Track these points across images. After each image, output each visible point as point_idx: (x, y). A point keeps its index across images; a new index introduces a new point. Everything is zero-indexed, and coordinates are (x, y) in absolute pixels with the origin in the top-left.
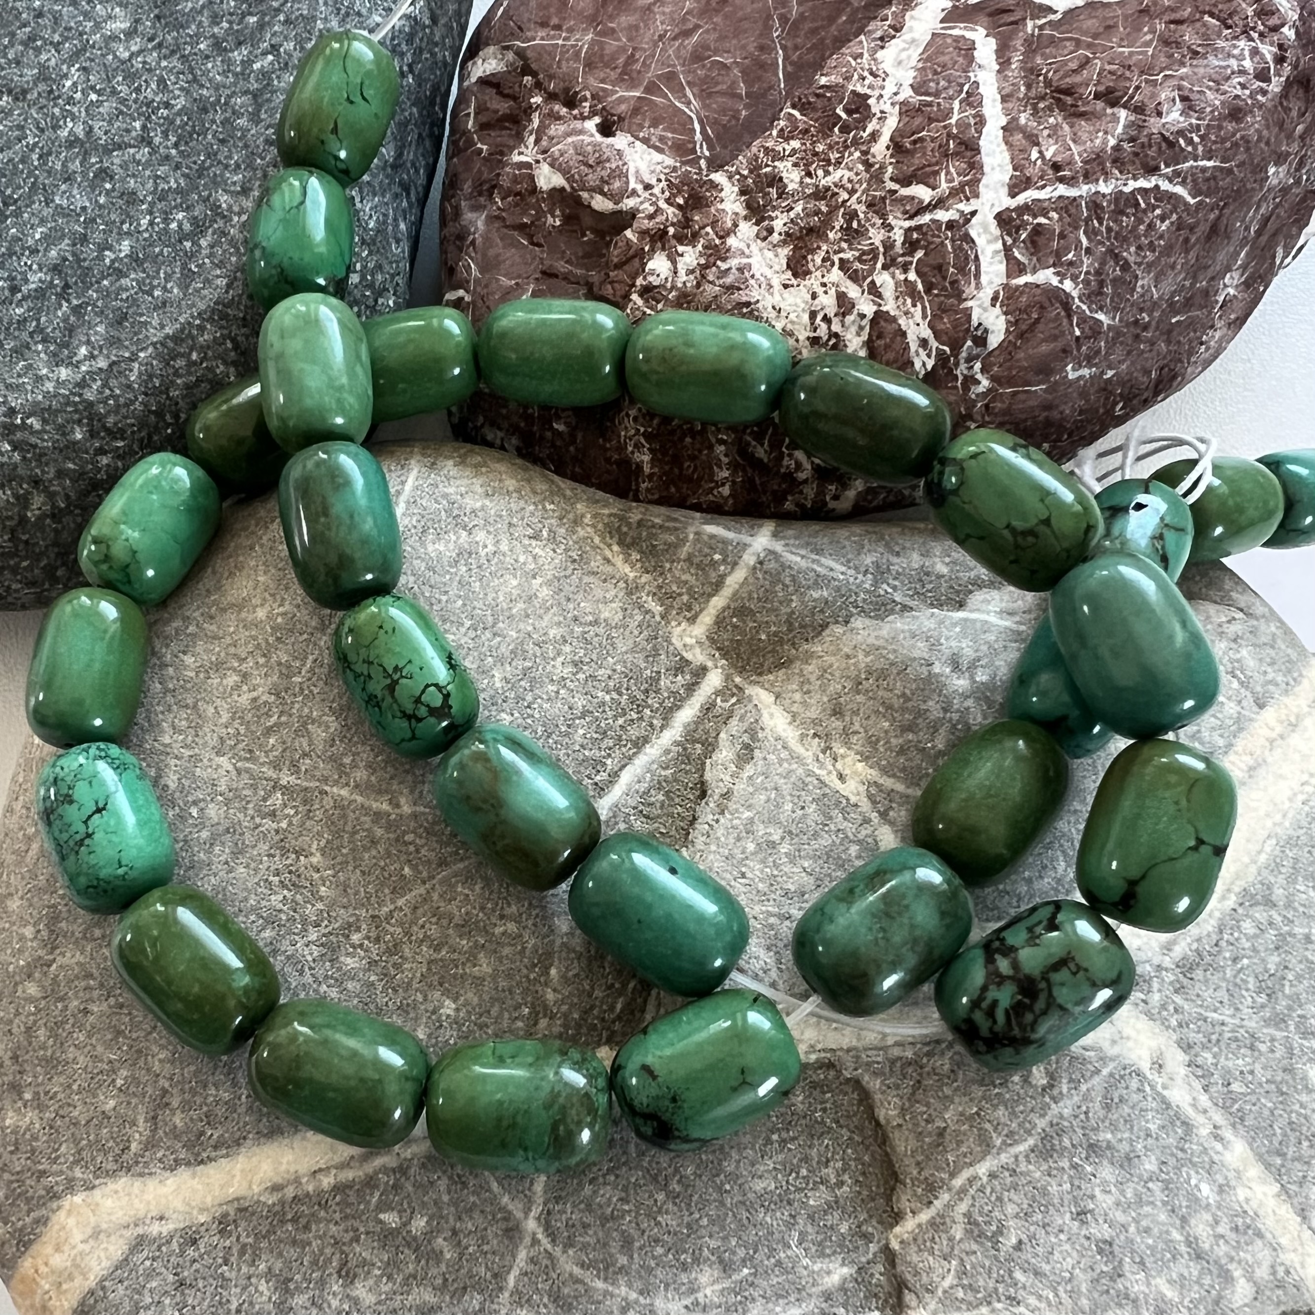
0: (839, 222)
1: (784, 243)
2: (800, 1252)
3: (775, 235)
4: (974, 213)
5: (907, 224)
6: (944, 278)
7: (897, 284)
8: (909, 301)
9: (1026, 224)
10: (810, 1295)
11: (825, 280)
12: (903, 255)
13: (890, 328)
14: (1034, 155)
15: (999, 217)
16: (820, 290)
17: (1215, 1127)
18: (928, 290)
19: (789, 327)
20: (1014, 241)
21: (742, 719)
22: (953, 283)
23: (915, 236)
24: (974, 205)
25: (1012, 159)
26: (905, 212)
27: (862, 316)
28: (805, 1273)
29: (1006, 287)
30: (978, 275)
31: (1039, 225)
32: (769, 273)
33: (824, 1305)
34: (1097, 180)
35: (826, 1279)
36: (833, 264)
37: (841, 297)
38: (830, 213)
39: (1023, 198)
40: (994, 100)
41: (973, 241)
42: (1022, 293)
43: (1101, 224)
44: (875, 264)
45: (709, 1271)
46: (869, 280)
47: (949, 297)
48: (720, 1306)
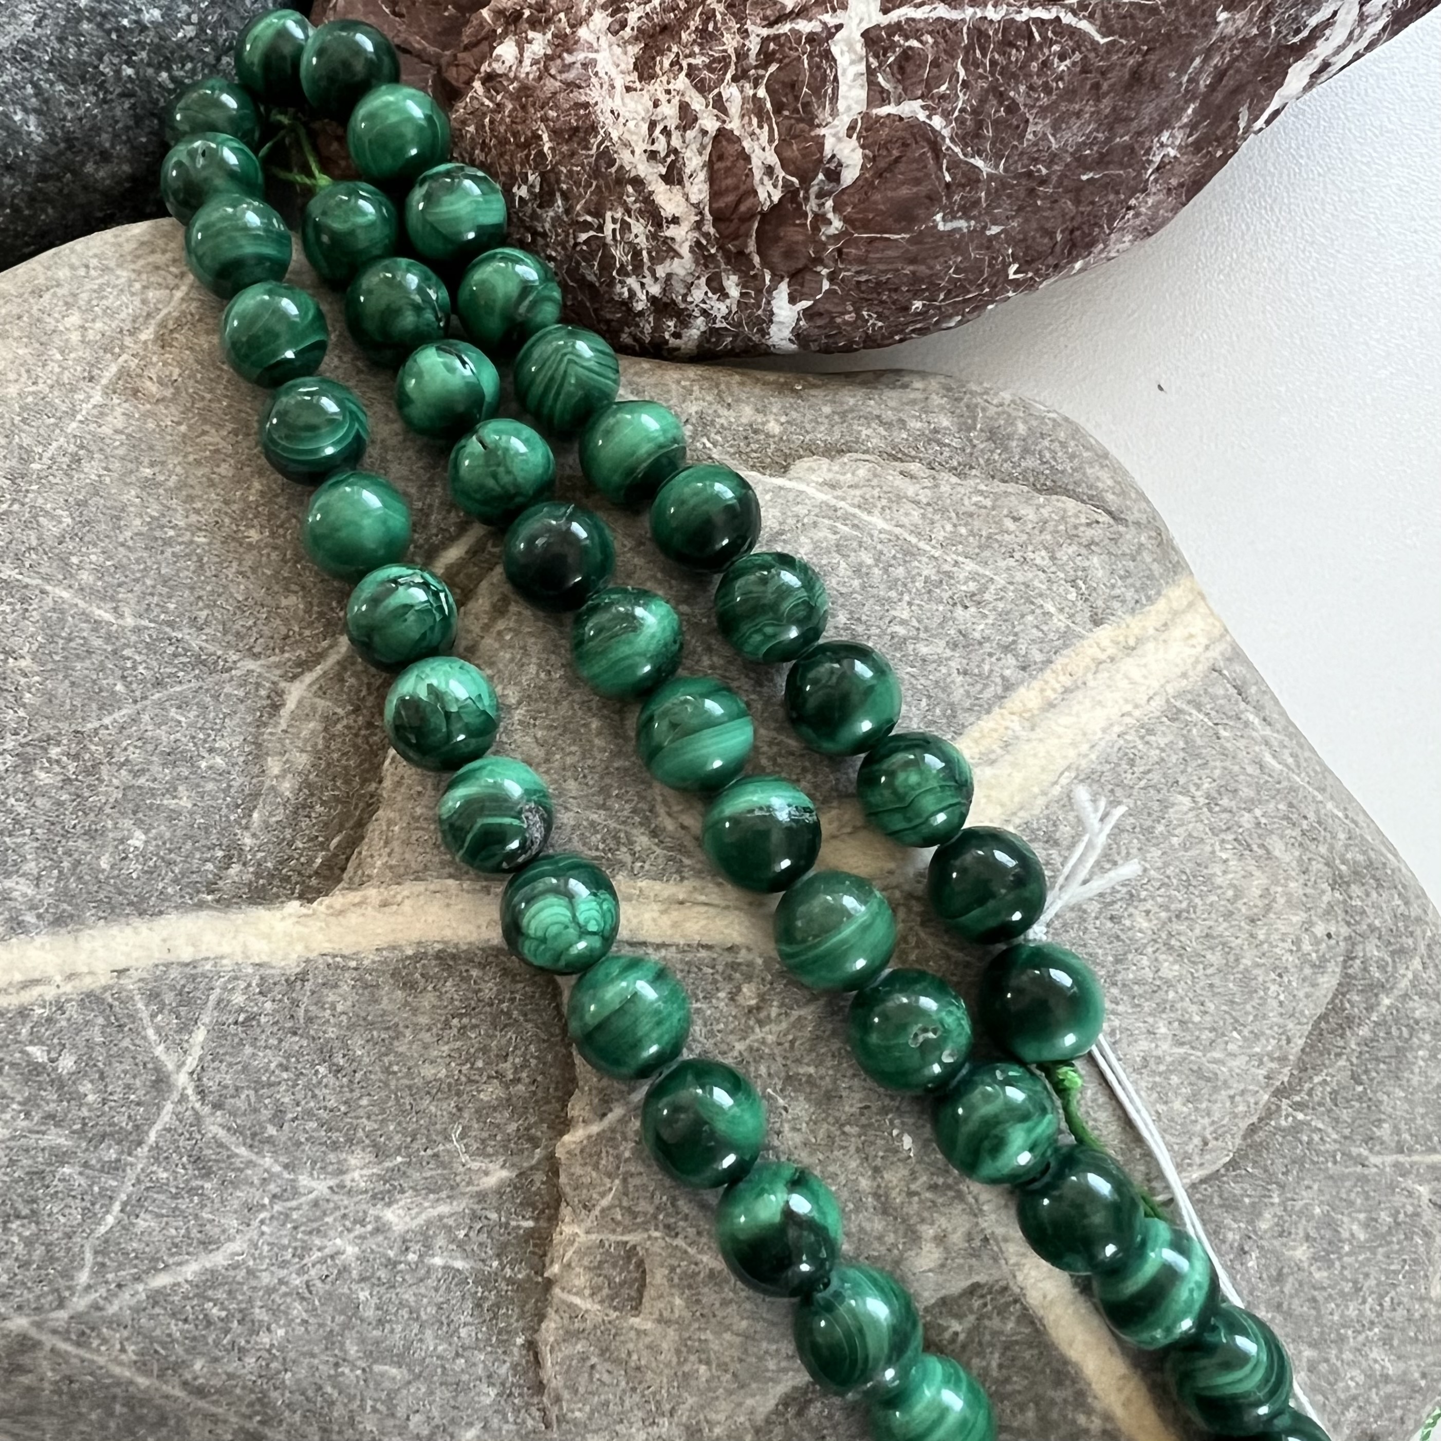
0: (695, 23)
1: (636, 39)
2: (460, 1147)
3: (628, 29)
4: (839, 27)
5: (765, 32)
6: (797, 98)
7: (745, 100)
8: (755, 121)
9: (893, 45)
10: (463, 1194)
11: (671, 87)
12: (756, 67)
13: (732, 149)
15: (865, 34)
16: (663, 98)
18: (778, 109)
19: (627, 136)
20: (880, 66)
22: (806, 105)
23: (772, 46)
24: (840, 17)
26: (765, 18)
27: (704, 133)
28: (461, 1169)
29: (866, 116)
30: (834, 98)
31: (910, 48)
32: (614, 72)
33: (476, 1207)
34: (986, 4)
35: (483, 1180)
36: (680, 70)
37: (684, 108)
38: (688, 10)
39: (896, 15)
41: (835, 61)
42: (883, 124)
43: (984, 55)
44: (725, 74)
45: (361, 1154)
46: (716, 91)
47: (800, 120)
48: (366, 1192)
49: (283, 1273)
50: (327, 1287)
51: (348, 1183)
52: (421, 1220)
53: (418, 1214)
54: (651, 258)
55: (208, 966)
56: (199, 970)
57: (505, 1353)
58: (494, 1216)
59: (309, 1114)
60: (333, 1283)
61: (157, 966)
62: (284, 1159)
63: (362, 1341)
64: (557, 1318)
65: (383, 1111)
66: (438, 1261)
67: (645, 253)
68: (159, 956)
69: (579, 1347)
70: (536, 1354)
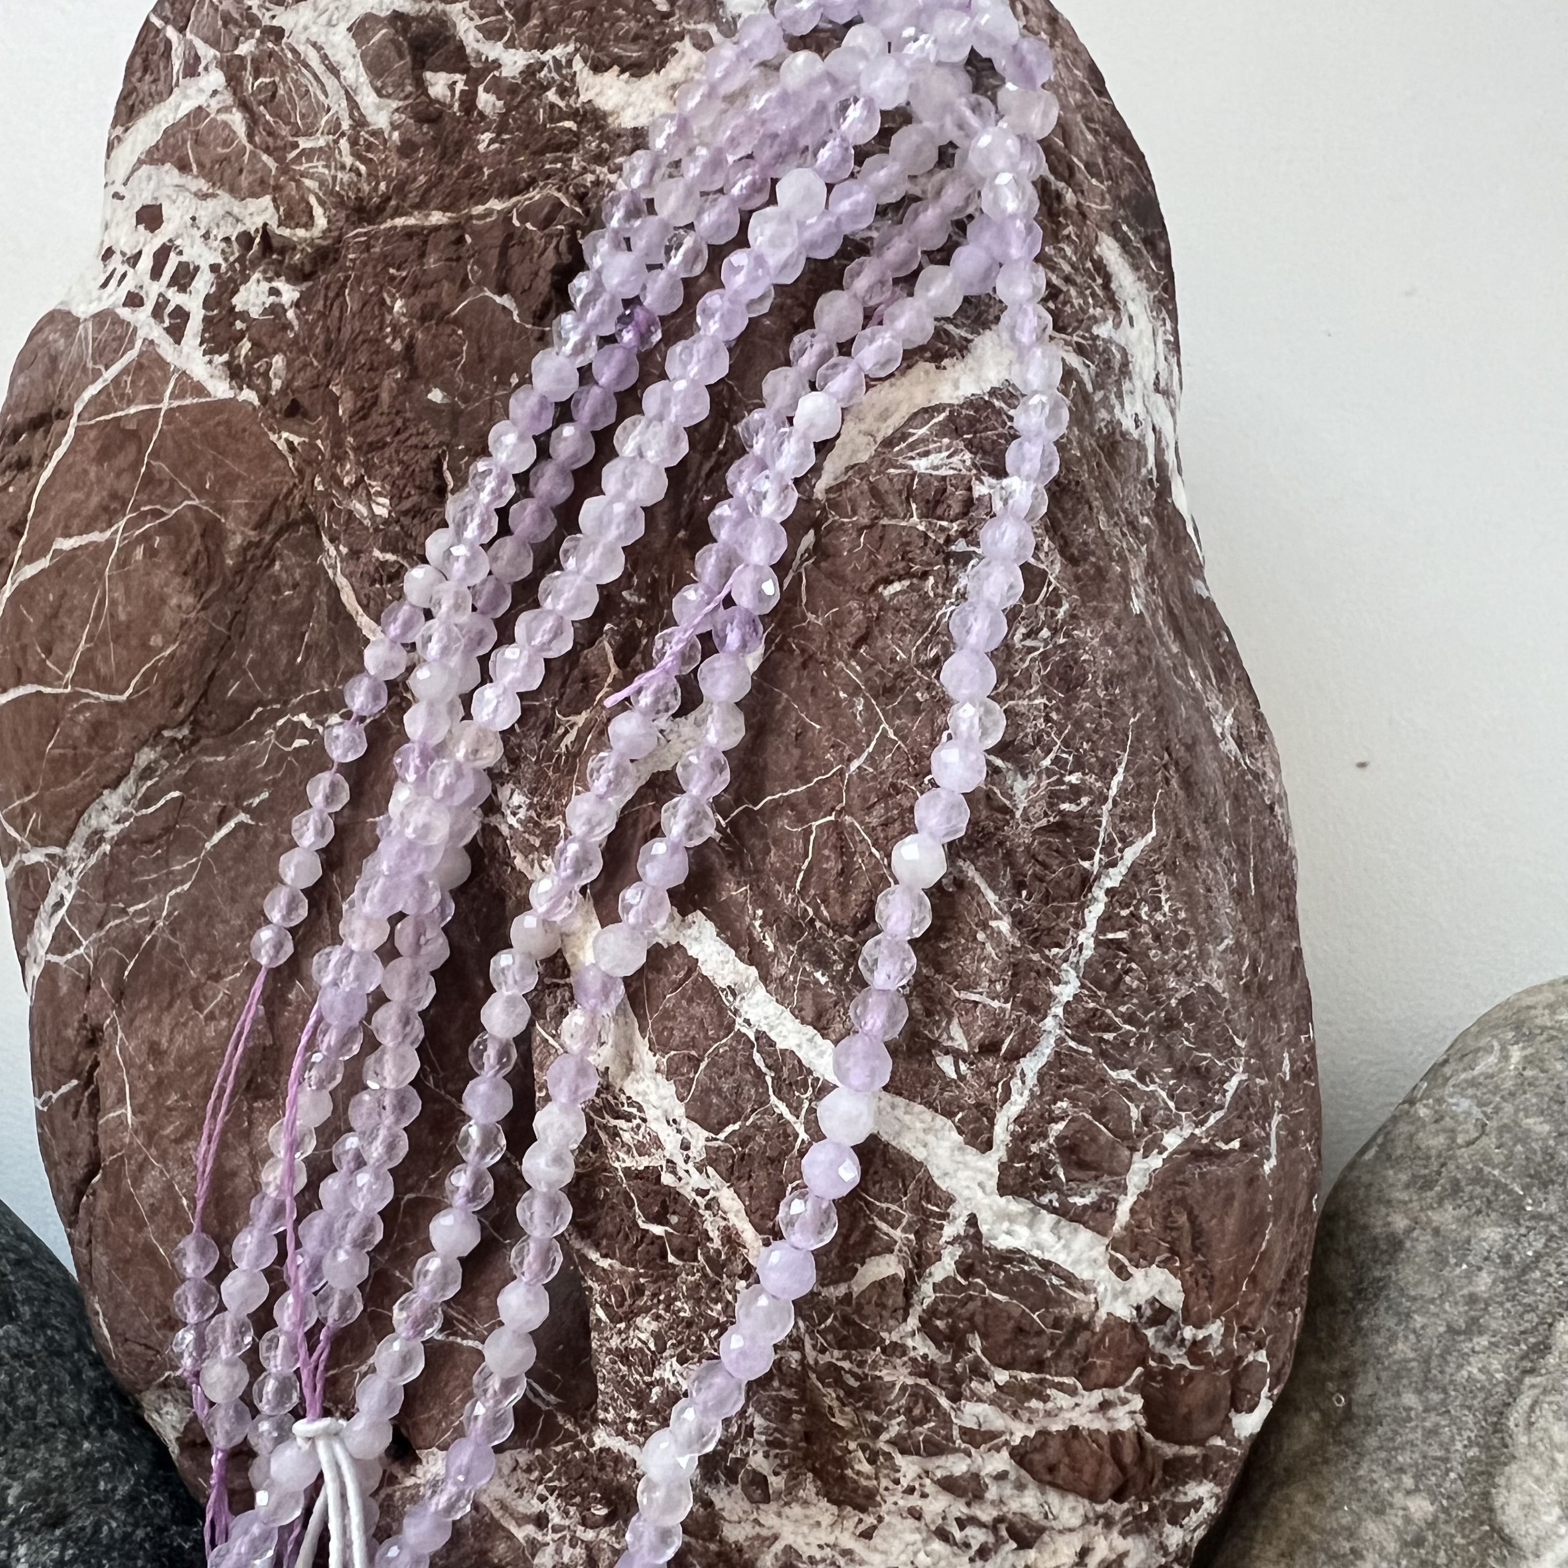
0: (830, 1397)
1: (794, 1482)
3: (772, 1479)
4: (972, 1221)
5: (913, 1322)
6: (1040, 1332)
7: (995, 1402)
8: (1034, 1403)
9: (1042, 1159)
11: (905, 1483)
12: (956, 1359)
13: (1054, 1451)
14: (946, 1064)
15: (1003, 1189)
16: (914, 1501)
18: (1038, 1365)
20: (1060, 1192)
22: (1057, 1323)
23: (940, 1325)
24: (960, 1212)
25: (930, 1105)
26: (893, 1312)
27: (1001, 1476)
29: (1115, 1245)
30: (1070, 1280)
31: (1058, 1139)
32: (824, 1536)
34: (1050, 996)
36: (888, 1456)
37: (949, 1485)
39: (1002, 1132)
40: (811, 1040)
41: (1016, 1251)
42: (1139, 1223)
43: (1115, 1028)
44: (938, 1406)
46: (956, 1433)
47: (1070, 1340)
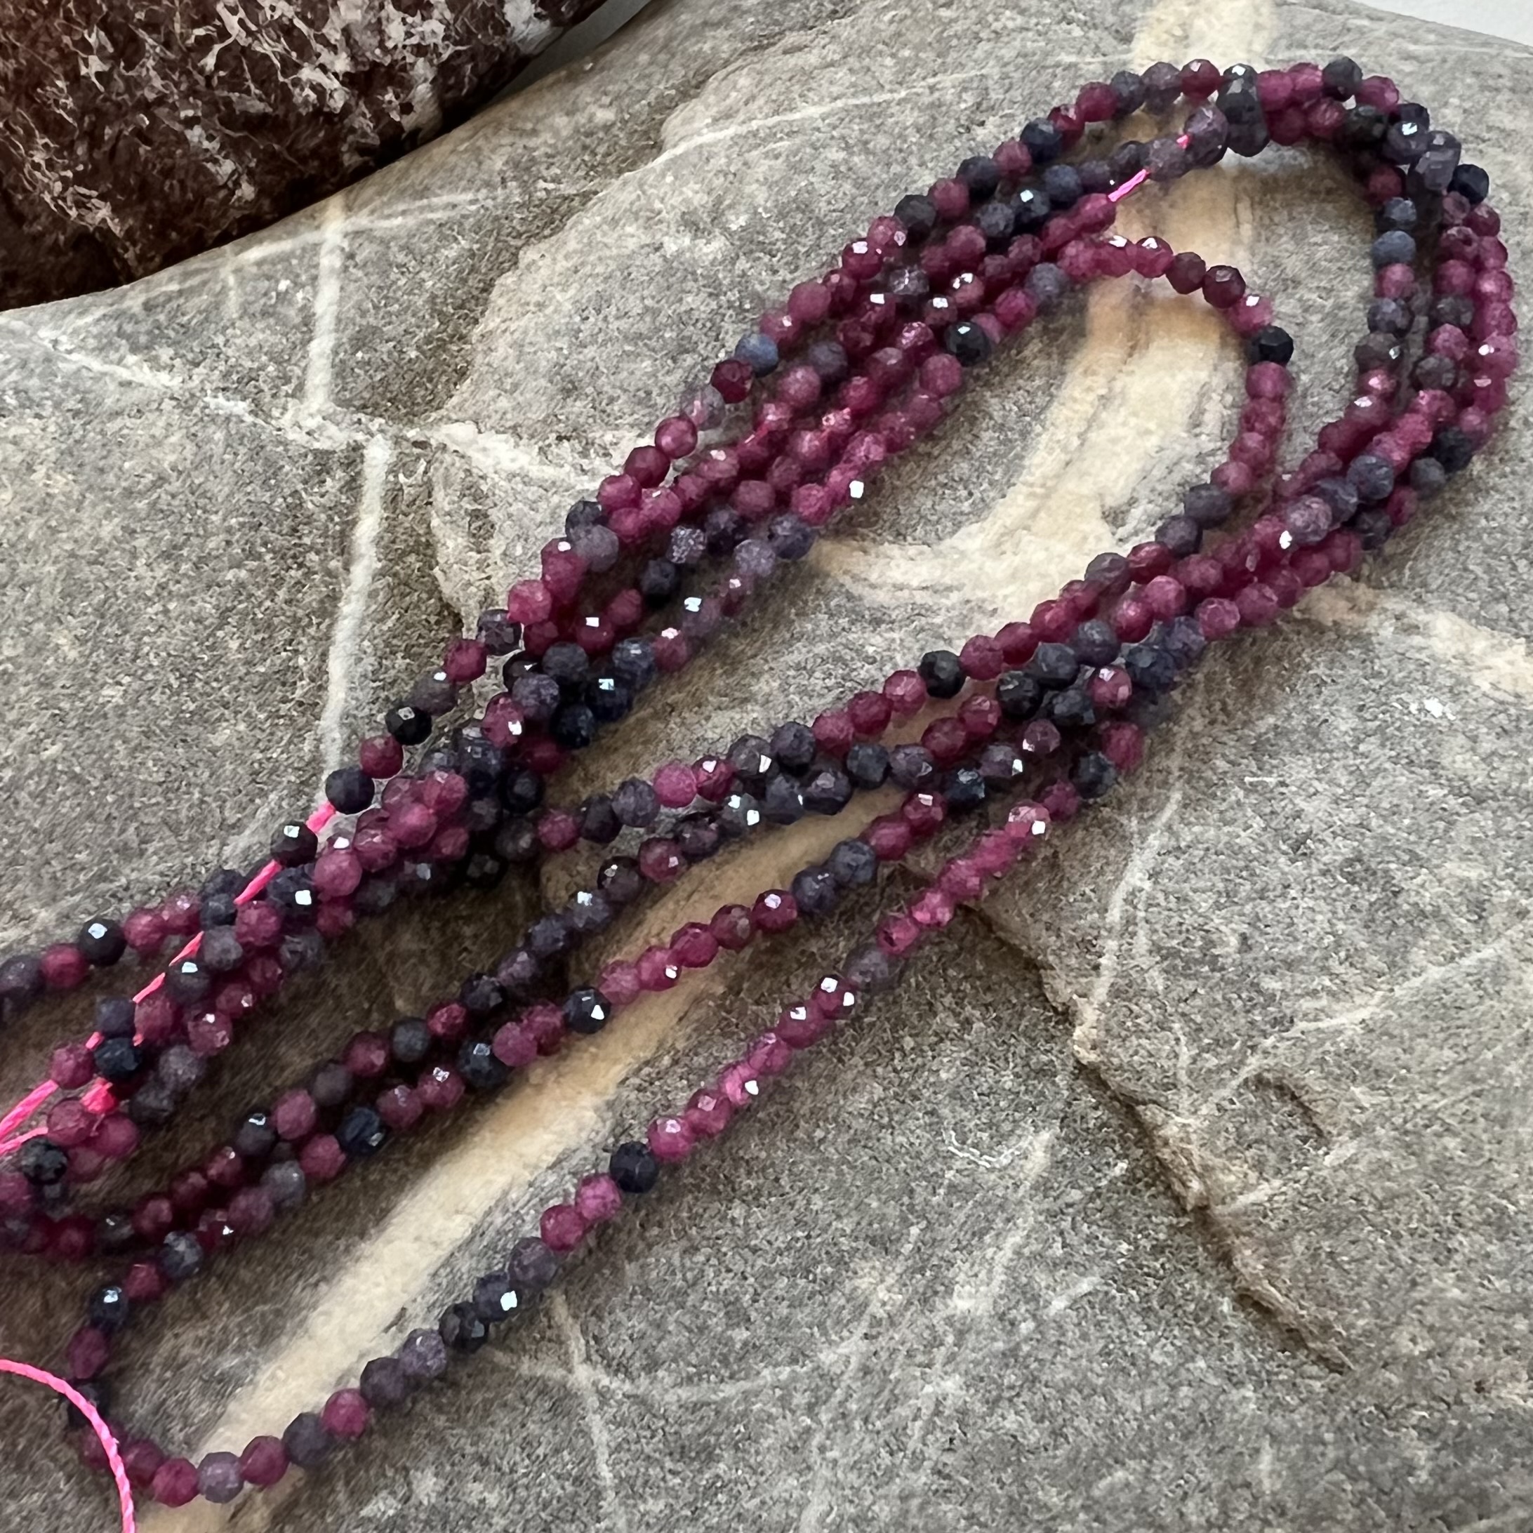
2: (970, 1153)
10: (1020, 1203)
17: (1398, 618)
21: (447, 484)
28: (993, 1177)
33: (1045, 1204)
35: (1028, 1165)
45: (866, 1266)
48: (910, 1303)
49: (895, 1488)
50: (962, 1452)
51: (881, 1313)
52: (1000, 1276)
53: (990, 1271)
54: (310, 24)
55: (499, 1220)
56: (491, 1233)
57: (1222, 1335)
58: (1076, 1195)
59: (767, 1275)
60: (966, 1443)
61: (435, 1275)
62: (783, 1354)
63: (1053, 1475)
64: (1245, 1239)
65: (848, 1194)
66: (1059, 1304)
67: (298, 23)
68: (428, 1259)
69: (1299, 1248)
70: (1257, 1305)
